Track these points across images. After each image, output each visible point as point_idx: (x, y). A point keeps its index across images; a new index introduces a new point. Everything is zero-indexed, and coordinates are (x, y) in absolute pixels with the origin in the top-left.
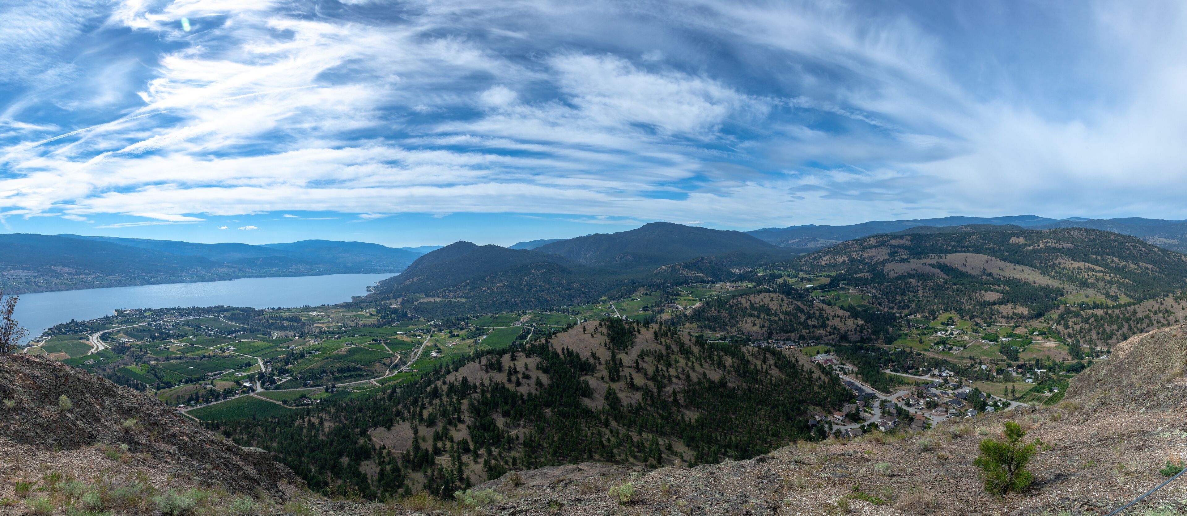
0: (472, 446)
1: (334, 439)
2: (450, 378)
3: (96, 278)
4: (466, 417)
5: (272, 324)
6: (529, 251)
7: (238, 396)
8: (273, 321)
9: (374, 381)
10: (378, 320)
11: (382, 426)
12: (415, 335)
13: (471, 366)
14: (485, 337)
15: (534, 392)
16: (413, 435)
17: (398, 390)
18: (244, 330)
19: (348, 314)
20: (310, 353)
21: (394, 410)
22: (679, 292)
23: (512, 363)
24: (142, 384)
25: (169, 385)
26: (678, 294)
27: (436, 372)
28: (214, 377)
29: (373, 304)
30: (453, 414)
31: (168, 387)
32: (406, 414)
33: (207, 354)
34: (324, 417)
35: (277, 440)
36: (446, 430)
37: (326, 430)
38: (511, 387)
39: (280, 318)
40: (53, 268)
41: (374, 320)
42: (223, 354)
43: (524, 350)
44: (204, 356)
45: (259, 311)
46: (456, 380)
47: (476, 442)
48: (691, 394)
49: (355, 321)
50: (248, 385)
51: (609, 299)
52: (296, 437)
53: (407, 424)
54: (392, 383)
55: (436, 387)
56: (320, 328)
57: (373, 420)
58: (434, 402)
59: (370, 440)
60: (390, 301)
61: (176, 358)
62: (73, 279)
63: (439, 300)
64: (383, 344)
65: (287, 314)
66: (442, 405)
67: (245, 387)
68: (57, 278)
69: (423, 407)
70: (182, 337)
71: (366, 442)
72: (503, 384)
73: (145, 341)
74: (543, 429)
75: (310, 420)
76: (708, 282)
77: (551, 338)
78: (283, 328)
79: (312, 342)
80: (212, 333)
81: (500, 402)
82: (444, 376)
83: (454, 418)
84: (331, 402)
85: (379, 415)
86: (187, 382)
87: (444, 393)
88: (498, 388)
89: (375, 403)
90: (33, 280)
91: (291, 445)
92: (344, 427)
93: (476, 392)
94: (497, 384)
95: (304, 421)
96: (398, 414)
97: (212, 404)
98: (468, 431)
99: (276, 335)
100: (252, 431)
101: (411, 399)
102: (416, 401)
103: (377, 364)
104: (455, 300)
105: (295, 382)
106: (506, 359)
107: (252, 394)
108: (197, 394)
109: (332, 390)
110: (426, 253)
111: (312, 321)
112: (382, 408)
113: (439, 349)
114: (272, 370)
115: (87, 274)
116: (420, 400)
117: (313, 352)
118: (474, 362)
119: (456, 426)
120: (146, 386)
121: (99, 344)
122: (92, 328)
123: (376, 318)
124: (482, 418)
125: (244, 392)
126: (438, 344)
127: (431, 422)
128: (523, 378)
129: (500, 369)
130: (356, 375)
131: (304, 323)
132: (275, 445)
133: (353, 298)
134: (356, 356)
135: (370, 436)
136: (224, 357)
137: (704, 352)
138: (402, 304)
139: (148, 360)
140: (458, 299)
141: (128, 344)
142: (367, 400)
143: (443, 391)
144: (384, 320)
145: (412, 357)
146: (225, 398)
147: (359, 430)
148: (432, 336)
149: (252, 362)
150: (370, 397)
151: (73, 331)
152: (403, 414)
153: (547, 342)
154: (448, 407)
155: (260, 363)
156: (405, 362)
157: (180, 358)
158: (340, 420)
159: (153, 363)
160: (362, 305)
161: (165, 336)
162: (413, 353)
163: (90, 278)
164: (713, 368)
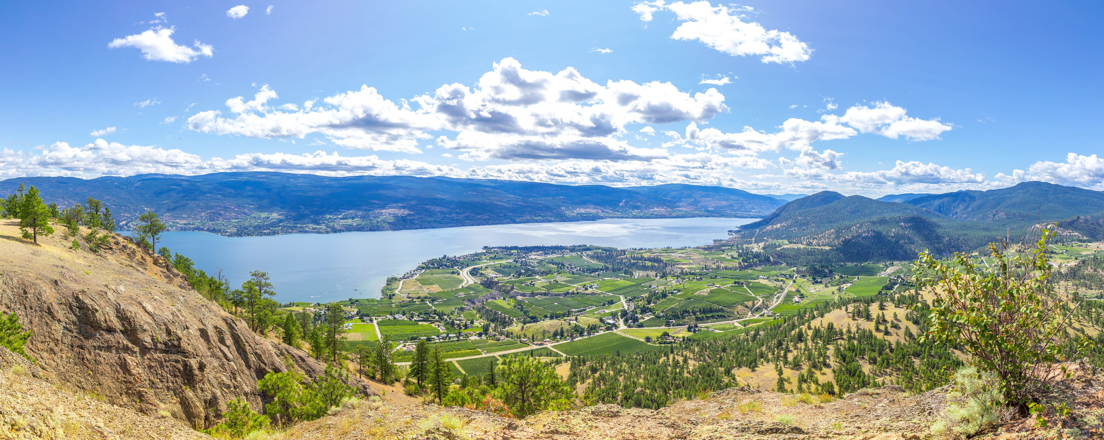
0: (836, 389)
1: (698, 376)
2: (815, 323)
3: (466, 216)
4: (832, 361)
5: (634, 264)
6: (898, 204)
7: (602, 332)
8: (635, 261)
9: (736, 323)
10: (740, 263)
11: (747, 366)
12: (777, 280)
13: (836, 312)
14: (849, 285)
15: (902, 341)
16: (778, 376)
17: (761, 333)
18: (607, 269)
19: (710, 257)
20: (672, 293)
21: (758, 351)
22: (1054, 251)
23: (880, 312)
24: (509, 318)
25: (534, 319)
26: (1052, 252)
27: (801, 316)
28: (578, 314)
29: (735, 248)
30: (819, 358)
31: (534, 322)
32: (770, 356)
33: (570, 291)
34: (688, 356)
35: (642, 376)
36: (811, 374)
37: (691, 368)
38: (880, 336)
39: (642, 258)
40: (427, 207)
41: (735, 264)
42: (587, 292)
43: (893, 300)
44: (568, 293)
45: (621, 251)
46: (821, 325)
47: (841, 386)
48: (1067, 349)
49: (717, 264)
50: (611, 321)
51: (980, 254)
52: (661, 374)
53: (772, 366)
54: (755, 325)
55: (801, 330)
56: (682, 269)
57: (737, 361)
58: (799, 345)
59: (734, 379)
60: (751, 245)
61: (541, 294)
62: (445, 217)
63: (802, 247)
64: (745, 287)
65: (649, 254)
66: (806, 349)
67: (609, 324)
68: (431, 216)
69: (788, 350)
70: (547, 274)
71: (730, 380)
72: (871, 332)
73: (511, 278)
74: (911, 378)
75: (674, 358)
76: (1084, 242)
77: (921, 289)
78: (645, 268)
79: (673, 282)
80: (574, 270)
81: (867, 349)
82: (808, 321)
83: (819, 362)
84: (694, 341)
85: (743, 355)
86: (552, 318)
87: (809, 338)
88: (866, 336)
89: (739, 344)
90: (409, 218)
91: (656, 381)
92: (709, 366)
93: (843, 339)
94: (864, 331)
95: (668, 359)
96: (762, 356)
97: (577, 339)
98: (833, 374)
99: (638, 274)
100: (618, 367)
101: (775, 341)
102: (780, 344)
103: (739, 306)
104: (819, 248)
105: (657, 321)
106: (874, 309)
107: (615, 331)
108: (562, 329)
109: (695, 330)
110: (790, 201)
111: (673, 263)
112: (746, 348)
113: (802, 295)
114: (635, 308)
115: (458, 213)
116: (785, 343)
117: (674, 292)
118: (841, 309)
119: (821, 369)
120: (513, 320)
121: (469, 279)
122: (463, 263)
123: (738, 261)
124: (847, 364)
125: (608, 329)
126: (800, 289)
127: (796, 366)
128: (892, 327)
129: (868, 318)
130: (718, 316)
131: (666, 264)
132: (641, 381)
133: (715, 241)
134: (717, 299)
135: (734, 375)
136: (587, 294)
137: (1082, 309)
138: (763, 248)
139: (514, 295)
140: (822, 247)
141: (496, 280)
142: (730, 340)
143: (808, 335)
144: (746, 264)
145: (774, 301)
146: (589, 334)
147: (723, 369)
148: (794, 282)
149: (614, 300)
150: (733, 337)
151: (446, 265)
152: (767, 355)
153: (917, 294)
154: (813, 351)
155: (623, 300)
156: (767, 306)
157: (545, 294)
158: (704, 359)
159: (520, 298)
160: (724, 248)
161: (531, 273)
162: (776, 297)
163: (461, 217)
164: (1091, 324)
